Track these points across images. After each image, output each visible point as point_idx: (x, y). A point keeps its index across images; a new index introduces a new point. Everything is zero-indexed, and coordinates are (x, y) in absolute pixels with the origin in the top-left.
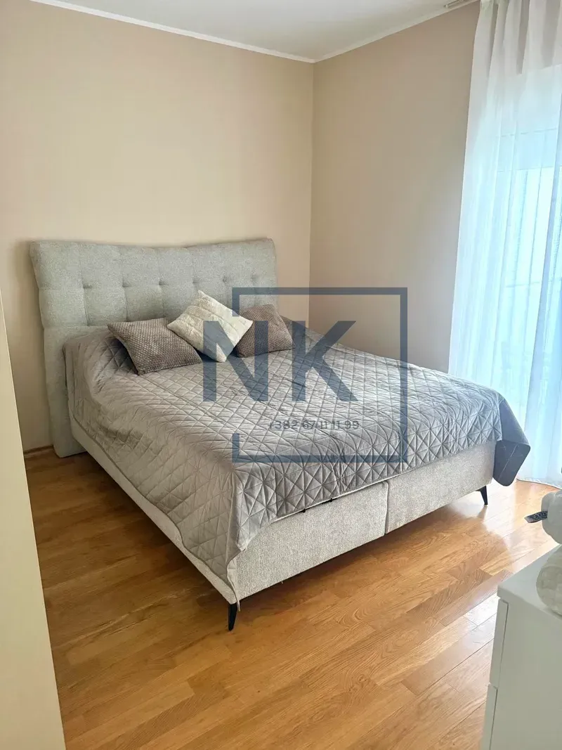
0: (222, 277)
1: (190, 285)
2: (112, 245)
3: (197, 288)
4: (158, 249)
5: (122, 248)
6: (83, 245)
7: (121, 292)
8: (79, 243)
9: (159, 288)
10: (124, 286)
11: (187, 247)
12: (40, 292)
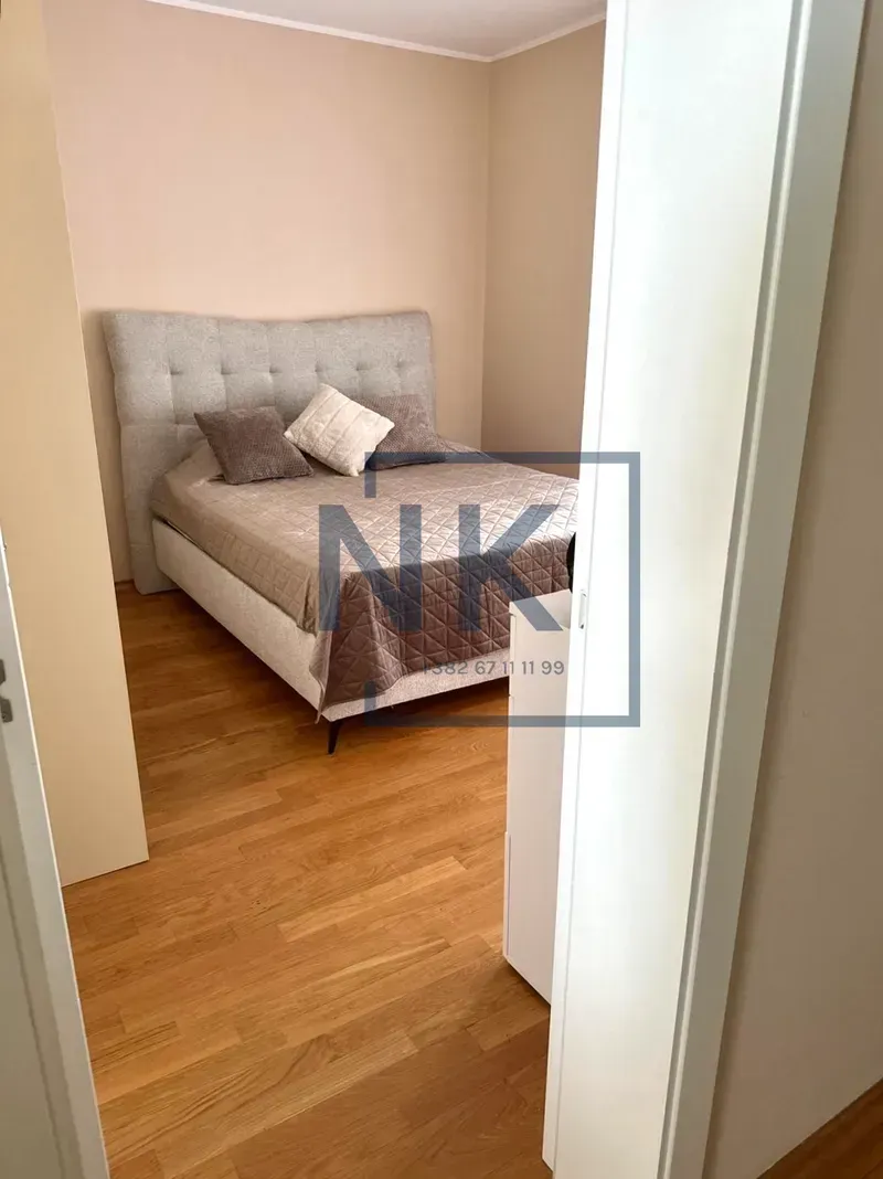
0: (355, 364)
1: (310, 373)
2: (208, 318)
3: (321, 379)
4: (269, 324)
5: (221, 321)
6: (171, 317)
7: (219, 379)
8: (166, 314)
9: (269, 378)
10: (224, 372)
11: (310, 322)
12: (116, 377)
